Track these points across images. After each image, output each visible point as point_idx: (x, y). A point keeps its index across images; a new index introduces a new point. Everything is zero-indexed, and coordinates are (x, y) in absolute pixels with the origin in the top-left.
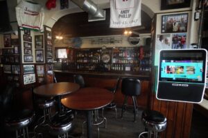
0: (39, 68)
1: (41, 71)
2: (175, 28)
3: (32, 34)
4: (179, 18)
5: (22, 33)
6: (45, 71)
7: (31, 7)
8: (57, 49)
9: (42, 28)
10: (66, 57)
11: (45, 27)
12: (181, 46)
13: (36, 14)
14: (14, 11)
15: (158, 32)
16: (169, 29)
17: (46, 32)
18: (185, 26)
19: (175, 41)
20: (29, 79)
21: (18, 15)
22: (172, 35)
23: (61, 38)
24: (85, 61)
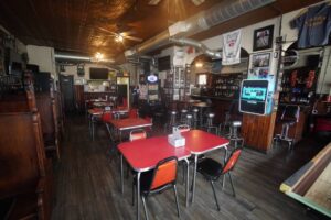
0: (181, 91)
2: (261, 63)
3: (180, 70)
4: (264, 57)
5: (175, 70)
6: (185, 93)
8: (198, 74)
9: (185, 65)
10: (205, 83)
12: (265, 76)
13: (182, 57)
15: (250, 67)
16: (257, 65)
17: (187, 68)
18: (268, 62)
19: (260, 73)
20: (176, 97)
22: (259, 69)
23: (201, 65)
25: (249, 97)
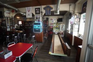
0: (11, 27)
1: (11, 28)
3: (9, 18)
4: (38, 16)
5: (6, 18)
6: (13, 28)
7: (8, 12)
9: (11, 17)
10: (21, 24)
11: (12, 17)
14: (4, 13)
17: (12, 18)
20: (8, 30)
21: (5, 14)
22: (37, 20)
23: (19, 18)
24: (28, 25)
25: (36, 28)
